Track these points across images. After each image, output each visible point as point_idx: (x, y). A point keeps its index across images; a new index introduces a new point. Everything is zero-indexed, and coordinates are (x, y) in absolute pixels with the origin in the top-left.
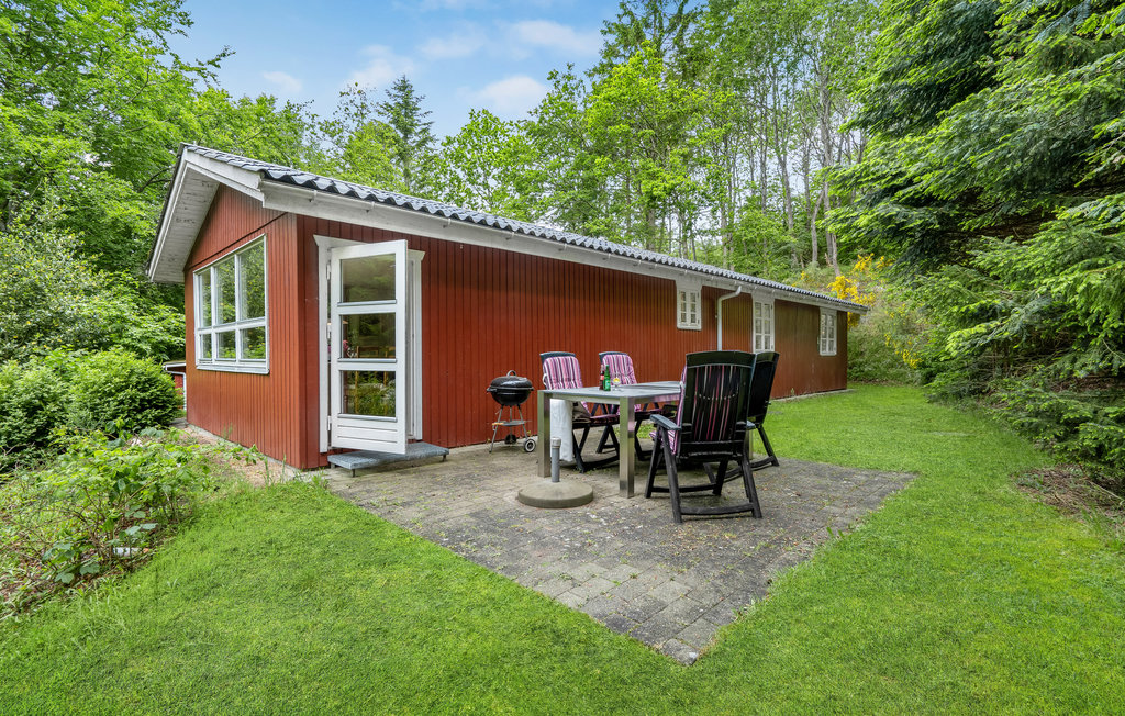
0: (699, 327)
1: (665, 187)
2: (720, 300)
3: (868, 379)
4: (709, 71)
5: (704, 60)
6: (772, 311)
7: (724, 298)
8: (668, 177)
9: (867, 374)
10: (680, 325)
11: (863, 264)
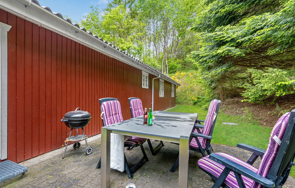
0: (148, 88)
1: (127, 47)
2: (153, 79)
3: (179, 103)
4: (138, 17)
5: (137, 14)
6: (163, 84)
7: (154, 79)
8: (128, 44)
9: (179, 102)
10: (143, 87)
11: (178, 74)
